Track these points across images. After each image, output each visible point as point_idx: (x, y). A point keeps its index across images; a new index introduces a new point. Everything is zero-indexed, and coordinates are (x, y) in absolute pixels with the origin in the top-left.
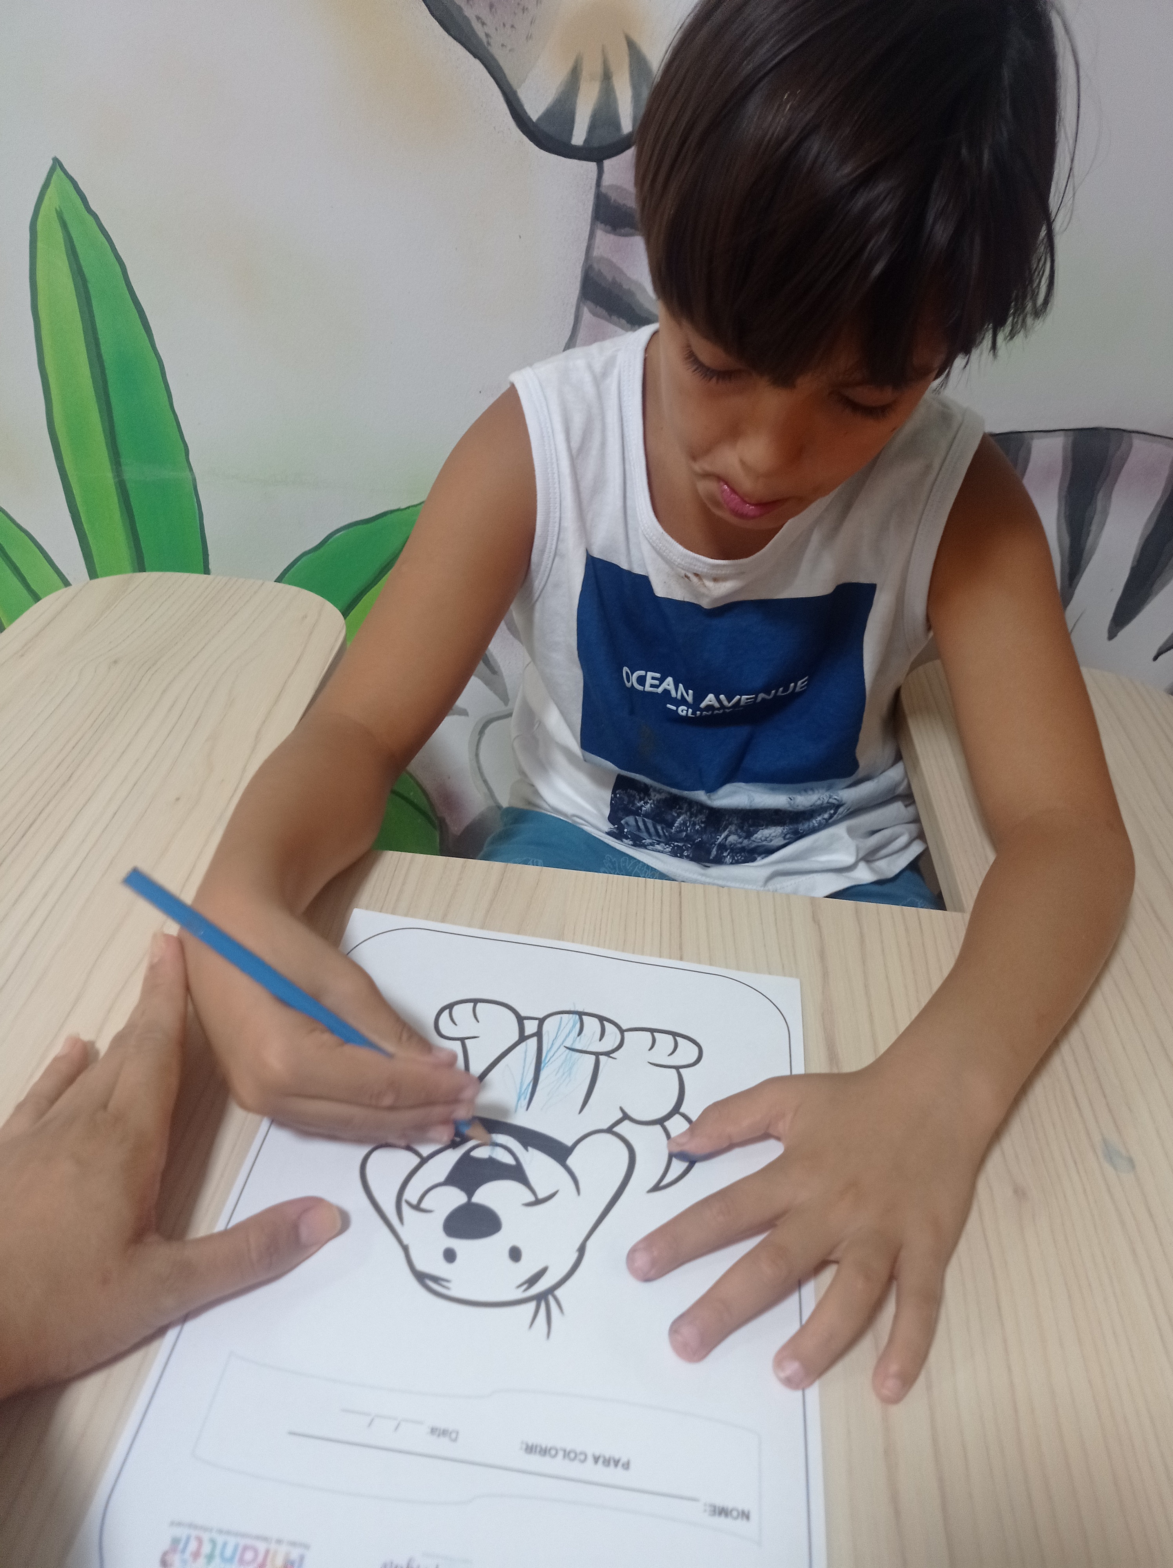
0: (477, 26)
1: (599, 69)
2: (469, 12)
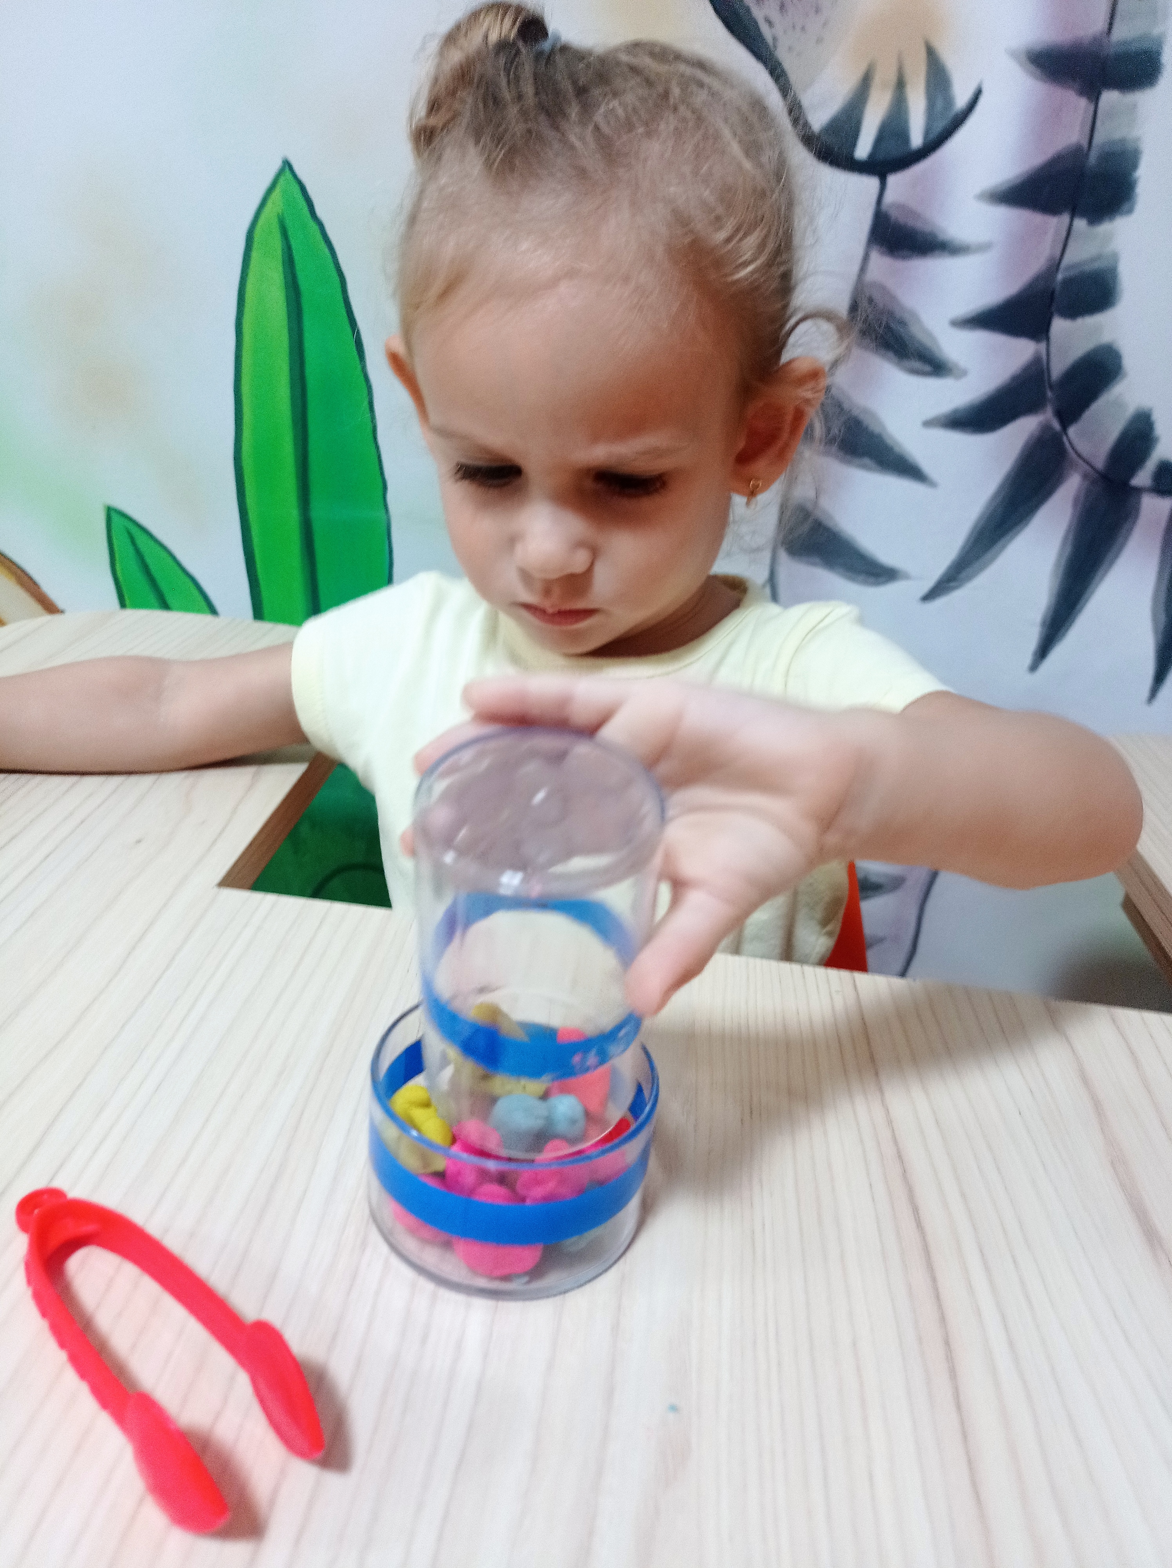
0: (764, 28)
1: (892, 77)
2: (758, 13)
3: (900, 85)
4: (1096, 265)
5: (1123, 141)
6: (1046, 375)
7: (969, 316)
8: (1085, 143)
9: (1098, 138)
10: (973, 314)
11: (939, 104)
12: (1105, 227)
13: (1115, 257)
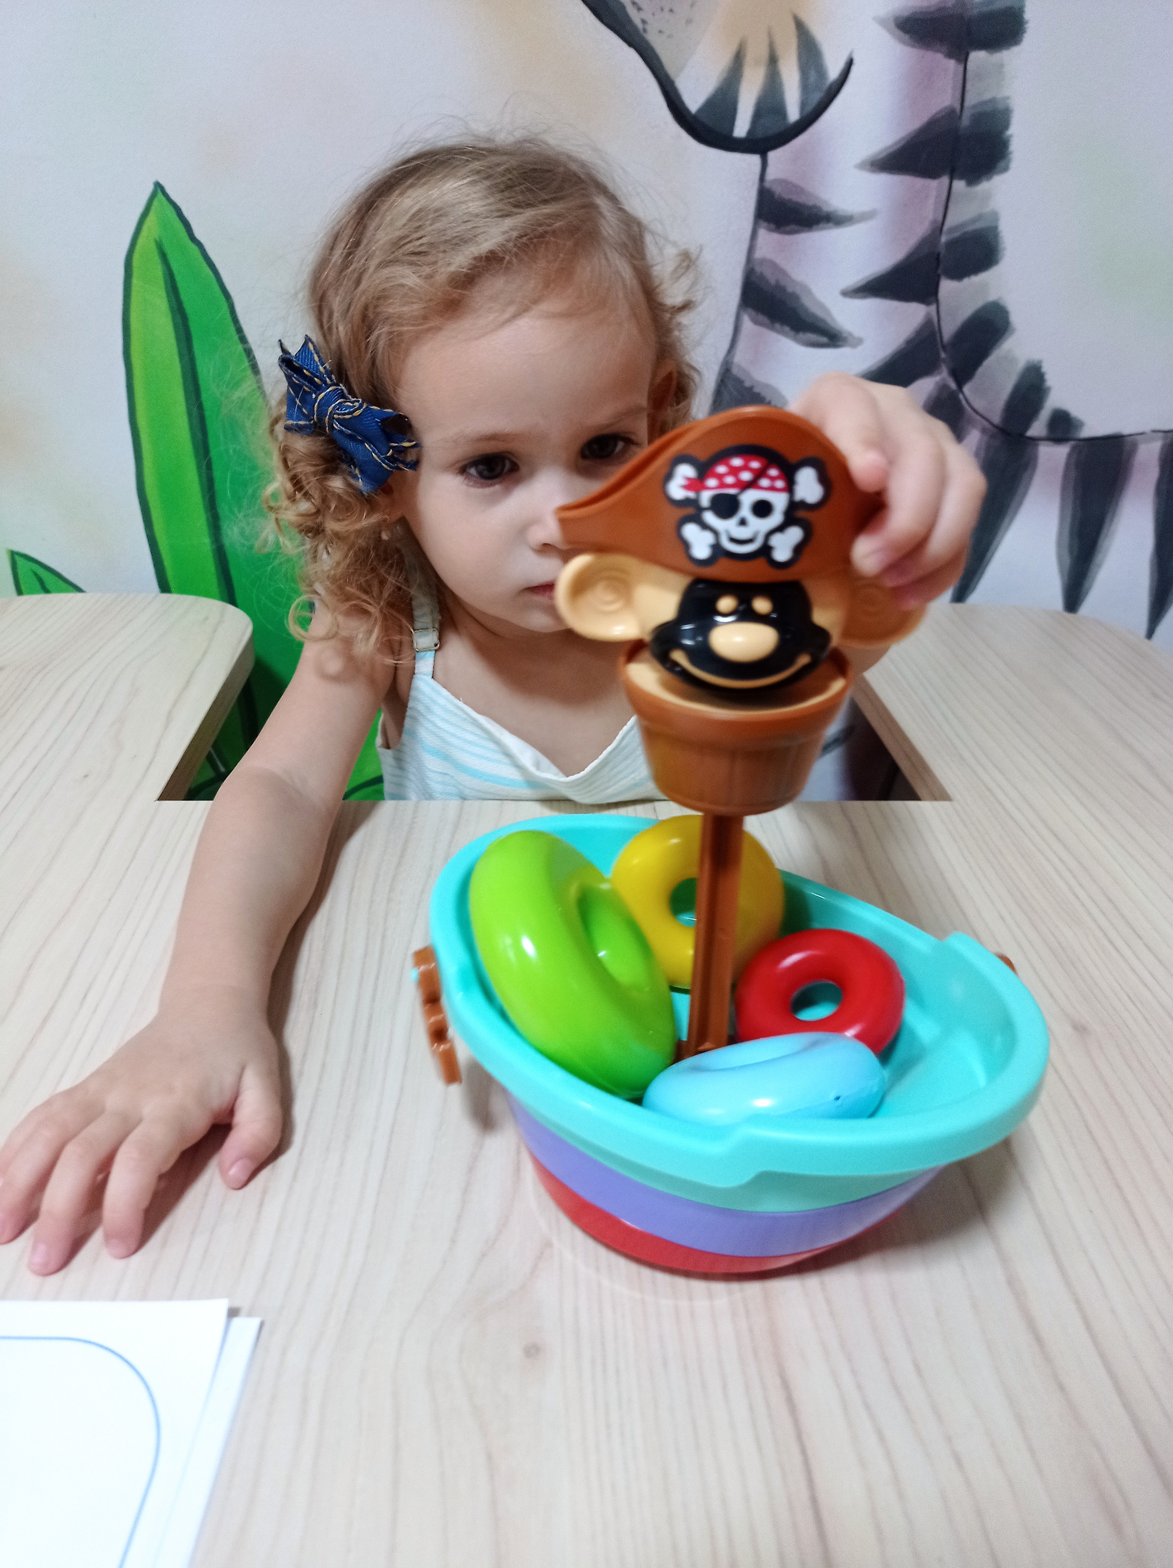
0: (632, 11)
1: (764, 53)
3: (773, 60)
4: (978, 226)
5: (993, 101)
6: (938, 335)
7: (860, 284)
8: (957, 106)
9: (970, 100)
10: (864, 282)
11: (813, 76)
12: (984, 186)
13: (995, 216)
